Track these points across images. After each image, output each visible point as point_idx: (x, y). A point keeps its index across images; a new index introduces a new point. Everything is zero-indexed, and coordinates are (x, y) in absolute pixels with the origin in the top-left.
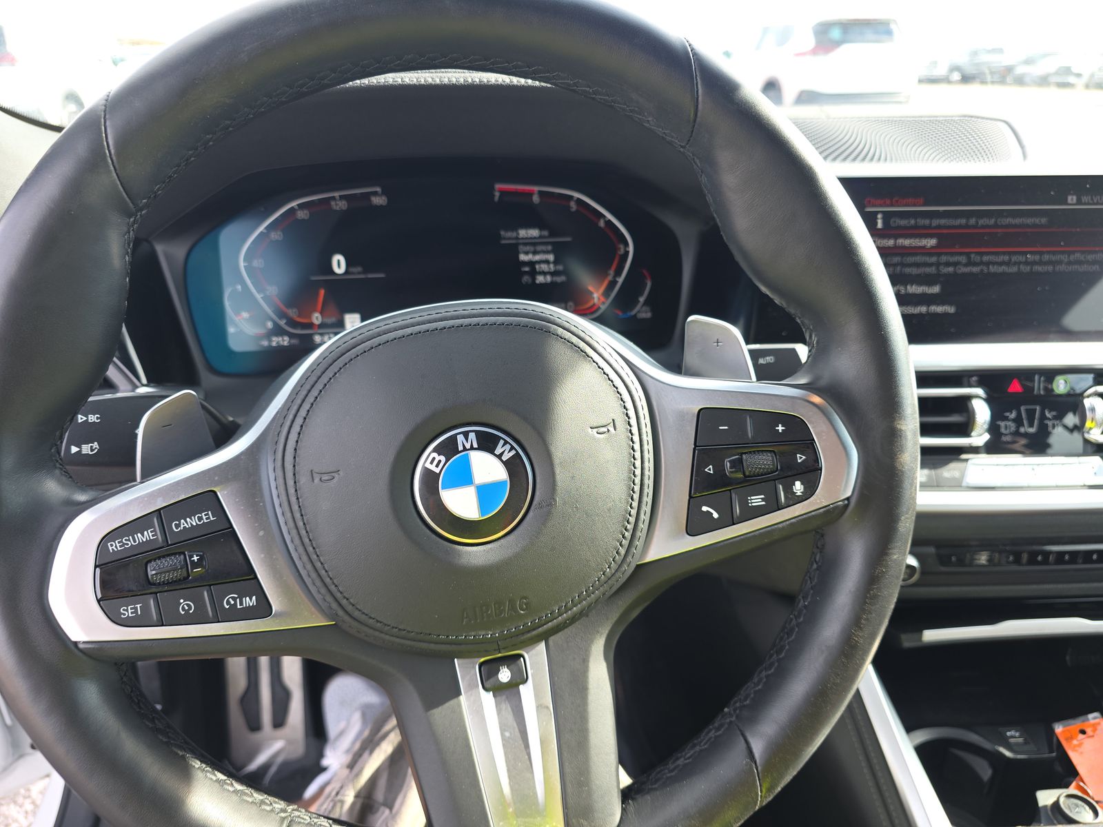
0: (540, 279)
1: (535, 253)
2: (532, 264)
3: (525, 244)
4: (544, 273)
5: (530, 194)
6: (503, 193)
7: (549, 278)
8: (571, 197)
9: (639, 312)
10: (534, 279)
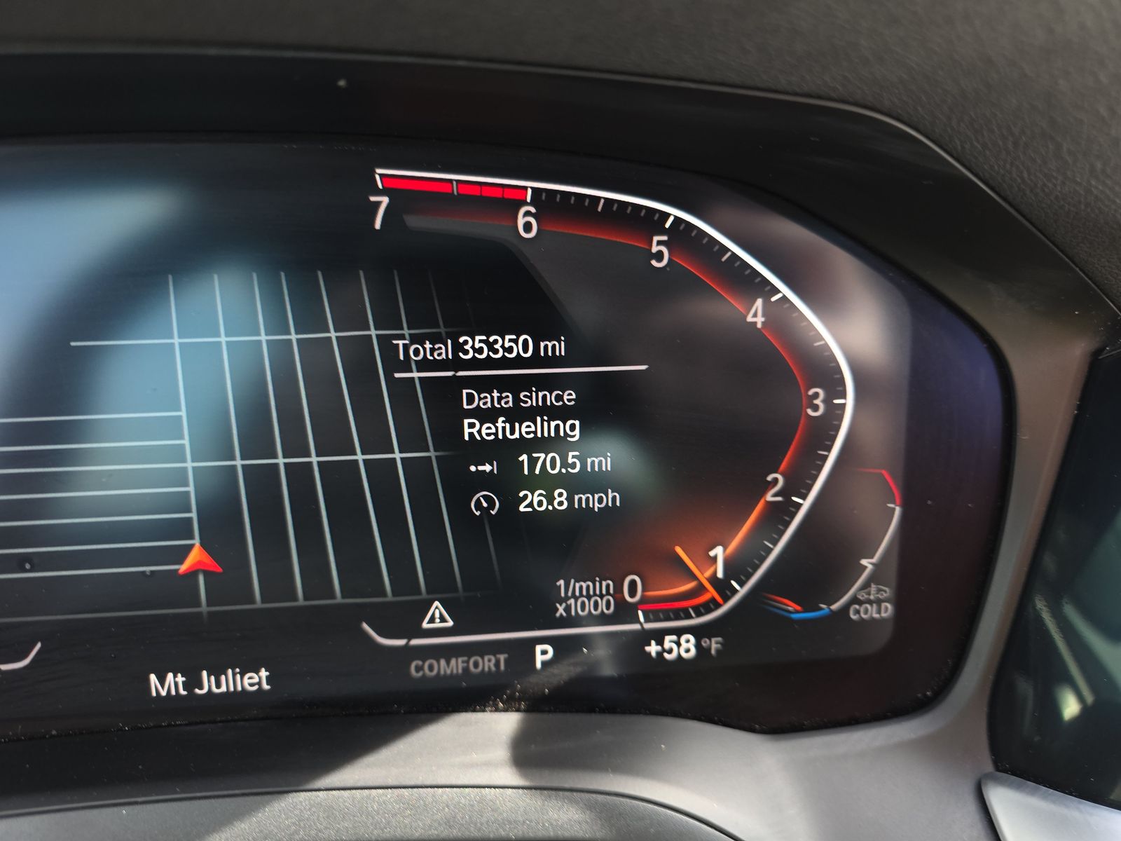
0: (532, 501)
1: (516, 415)
2: (504, 450)
3: (484, 385)
4: (547, 483)
5: (510, 203)
6: (400, 194)
7: (561, 499)
8: (654, 221)
9: (855, 600)
10: (511, 502)
